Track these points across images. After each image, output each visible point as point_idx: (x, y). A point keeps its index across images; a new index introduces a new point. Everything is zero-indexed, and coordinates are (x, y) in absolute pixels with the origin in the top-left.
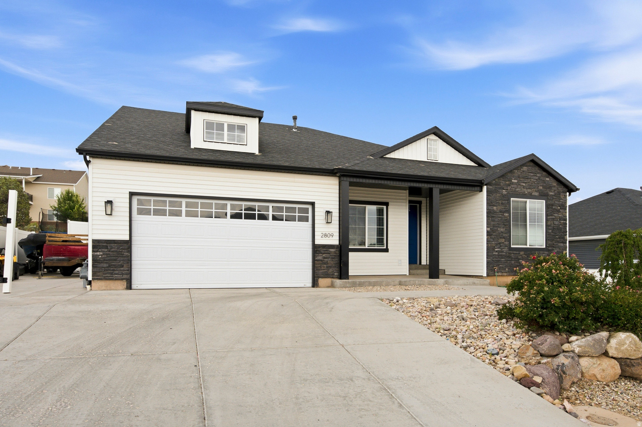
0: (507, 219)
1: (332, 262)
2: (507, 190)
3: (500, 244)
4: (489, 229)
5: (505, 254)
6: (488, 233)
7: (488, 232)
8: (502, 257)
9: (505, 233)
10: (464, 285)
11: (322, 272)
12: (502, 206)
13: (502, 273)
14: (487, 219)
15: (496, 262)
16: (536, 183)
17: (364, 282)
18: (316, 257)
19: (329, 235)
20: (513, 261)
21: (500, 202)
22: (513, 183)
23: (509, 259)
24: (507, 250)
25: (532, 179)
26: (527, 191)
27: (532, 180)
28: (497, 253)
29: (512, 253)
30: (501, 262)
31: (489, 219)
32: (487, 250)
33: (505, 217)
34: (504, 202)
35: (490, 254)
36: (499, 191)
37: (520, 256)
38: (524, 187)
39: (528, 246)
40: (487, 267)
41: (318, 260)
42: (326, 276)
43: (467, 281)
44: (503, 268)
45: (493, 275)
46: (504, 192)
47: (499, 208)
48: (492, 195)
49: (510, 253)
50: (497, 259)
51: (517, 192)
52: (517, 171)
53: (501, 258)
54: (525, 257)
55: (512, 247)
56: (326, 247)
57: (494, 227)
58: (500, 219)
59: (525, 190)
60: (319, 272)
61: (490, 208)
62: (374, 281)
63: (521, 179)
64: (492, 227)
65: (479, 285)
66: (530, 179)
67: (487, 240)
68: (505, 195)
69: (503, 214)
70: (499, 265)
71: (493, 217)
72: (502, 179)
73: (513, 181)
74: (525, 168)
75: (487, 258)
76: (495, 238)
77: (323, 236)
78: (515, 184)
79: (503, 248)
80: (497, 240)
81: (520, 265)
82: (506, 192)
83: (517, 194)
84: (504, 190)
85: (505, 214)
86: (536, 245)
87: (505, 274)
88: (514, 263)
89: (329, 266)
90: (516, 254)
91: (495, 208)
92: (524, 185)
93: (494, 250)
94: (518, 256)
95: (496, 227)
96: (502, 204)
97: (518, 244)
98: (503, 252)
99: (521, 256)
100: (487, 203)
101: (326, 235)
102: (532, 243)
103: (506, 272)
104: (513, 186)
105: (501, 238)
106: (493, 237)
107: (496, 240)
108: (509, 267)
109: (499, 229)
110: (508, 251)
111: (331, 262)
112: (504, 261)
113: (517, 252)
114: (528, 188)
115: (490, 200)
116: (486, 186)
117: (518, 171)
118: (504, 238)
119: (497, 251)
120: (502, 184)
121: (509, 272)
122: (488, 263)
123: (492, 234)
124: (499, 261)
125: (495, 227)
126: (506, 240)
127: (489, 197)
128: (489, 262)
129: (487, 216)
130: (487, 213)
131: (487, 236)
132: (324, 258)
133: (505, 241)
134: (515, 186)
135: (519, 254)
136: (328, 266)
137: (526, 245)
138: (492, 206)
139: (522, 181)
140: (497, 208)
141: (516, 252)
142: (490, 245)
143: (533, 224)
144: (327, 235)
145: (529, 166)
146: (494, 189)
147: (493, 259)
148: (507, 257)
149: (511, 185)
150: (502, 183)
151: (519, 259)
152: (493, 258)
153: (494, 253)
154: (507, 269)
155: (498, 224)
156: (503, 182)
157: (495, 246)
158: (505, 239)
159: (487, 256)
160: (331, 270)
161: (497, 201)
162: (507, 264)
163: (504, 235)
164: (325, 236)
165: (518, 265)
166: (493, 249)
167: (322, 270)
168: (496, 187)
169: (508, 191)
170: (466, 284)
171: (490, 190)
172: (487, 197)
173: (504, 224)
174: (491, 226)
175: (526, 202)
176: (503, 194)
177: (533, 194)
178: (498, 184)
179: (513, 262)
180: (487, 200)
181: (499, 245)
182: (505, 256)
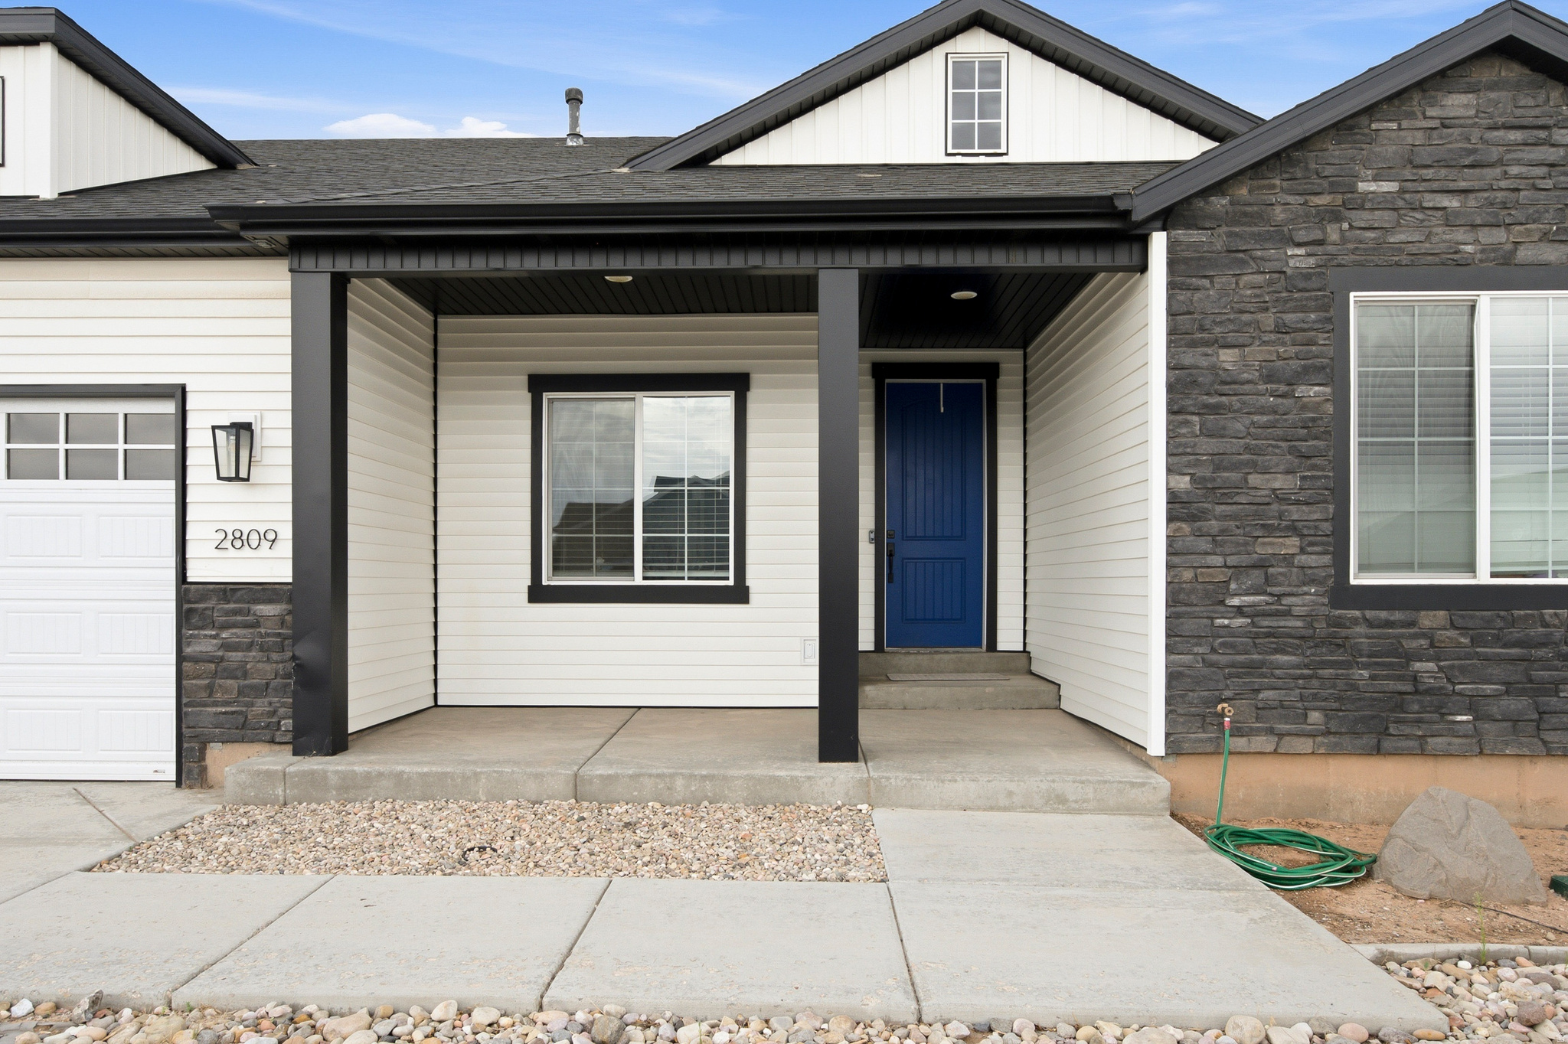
0: (1313, 420)
1: (268, 667)
2: (1320, 242)
3: (1262, 565)
4: (1183, 483)
5: (1299, 624)
6: (1178, 508)
7: (1173, 498)
8: (1279, 641)
9: (1297, 503)
10: (991, 808)
11: (216, 714)
12: (1284, 344)
13: (1281, 736)
14: (1169, 423)
15: (1231, 676)
16: (1548, 184)
17: (367, 776)
18: (189, 644)
19: (254, 536)
20: (1365, 666)
21: (1268, 320)
22: (1362, 203)
23: (1332, 653)
24: (1315, 604)
25: (1518, 162)
26: (1476, 241)
27: (1514, 170)
28: (1240, 621)
29: (1355, 621)
30: (1273, 675)
31: (1187, 423)
32: (1168, 606)
33: (1304, 408)
34: (1289, 318)
35: (1189, 626)
36: (1254, 259)
37: (1415, 636)
38: (1450, 220)
39: (1483, 577)
40: (1169, 700)
41: (196, 660)
42: (241, 731)
43: (1012, 786)
44: (1282, 707)
45: (1210, 748)
46: (1297, 259)
47: (1257, 353)
48: (1206, 282)
49: (1339, 623)
50: (1241, 658)
51: (1398, 248)
52: (1394, 126)
53: (1276, 651)
54: (1459, 645)
55: (1353, 582)
56: (239, 594)
57: (1218, 468)
58: (1265, 418)
59: (1460, 235)
60: (199, 714)
61: (1189, 358)
62: (426, 774)
63: (1428, 173)
64: (1205, 472)
65: (1092, 812)
66: (1500, 162)
67: (1169, 545)
68: (1307, 276)
69: (1283, 388)
70: (1258, 691)
71: (1216, 409)
72: (1278, 182)
73: (1362, 186)
74: (1457, 104)
75: (1169, 650)
76: (1223, 532)
77: (227, 544)
78: (1384, 203)
79: (1288, 589)
80: (1246, 544)
81: (1416, 692)
82: (1312, 261)
83: (1398, 264)
84: (1299, 245)
85: (1300, 391)
86: (1550, 568)
87: (1305, 745)
88: (1372, 678)
89: (252, 687)
90: (1388, 624)
91: (1227, 358)
92: (1452, 203)
93: (1222, 603)
94: (1402, 636)
95: (1234, 467)
96: (1281, 329)
97: (1408, 567)
98: (1287, 614)
99: (1424, 636)
100: (1172, 332)
101: (240, 540)
102: (1521, 555)
103: (1312, 735)
104: (1361, 218)
105: (1269, 530)
106: (1214, 525)
107: (1238, 544)
108: (1335, 705)
109: (1254, 479)
110: (1325, 610)
111: (260, 665)
112: (1298, 667)
113: (1398, 615)
114: (1479, 222)
115: (1190, 313)
116: (1164, 234)
117: (1405, 124)
118: (1293, 529)
119: (1240, 611)
120: (1279, 214)
121: (1328, 733)
122: (1173, 677)
123: (1204, 512)
124: (1252, 667)
125: (1225, 469)
126: (1311, 544)
127: (1182, 296)
128: (1180, 674)
129: (1169, 404)
130: (1171, 388)
131: (1171, 519)
132: (227, 646)
133: (1303, 551)
134: (1385, 218)
135: (1412, 624)
136: (246, 686)
137: (1471, 568)
138: (1207, 343)
139: (1435, 186)
140: (1243, 357)
141: (1383, 614)
142: (1188, 575)
143: (1526, 443)
144: (245, 537)
145: (1493, 86)
146: (1219, 246)
147: (1214, 657)
148: (1316, 646)
149: (1353, 214)
150: (1278, 209)
151: (1411, 657)
152: (1213, 650)
153: (1218, 622)
154: (1315, 716)
155: (1248, 448)
156: (1290, 199)
157: (1227, 582)
158: (1302, 536)
159: (1168, 636)
160: (261, 706)
161: (1246, 317)
162: (1315, 682)
163: (1295, 513)
164: (238, 543)
165: (1401, 693)
166: (1216, 596)
167: (215, 704)
168: (1236, 235)
169: (1330, 248)
170: (1003, 802)
171: (1186, 254)
172: (1170, 299)
173: (1292, 450)
174: (1197, 464)
175: (1473, 308)
176: (1289, 272)
177: (1524, 254)
178: (1251, 215)
179: (1365, 673)
180: (1172, 314)
181: (1256, 572)
182: (1302, 638)
